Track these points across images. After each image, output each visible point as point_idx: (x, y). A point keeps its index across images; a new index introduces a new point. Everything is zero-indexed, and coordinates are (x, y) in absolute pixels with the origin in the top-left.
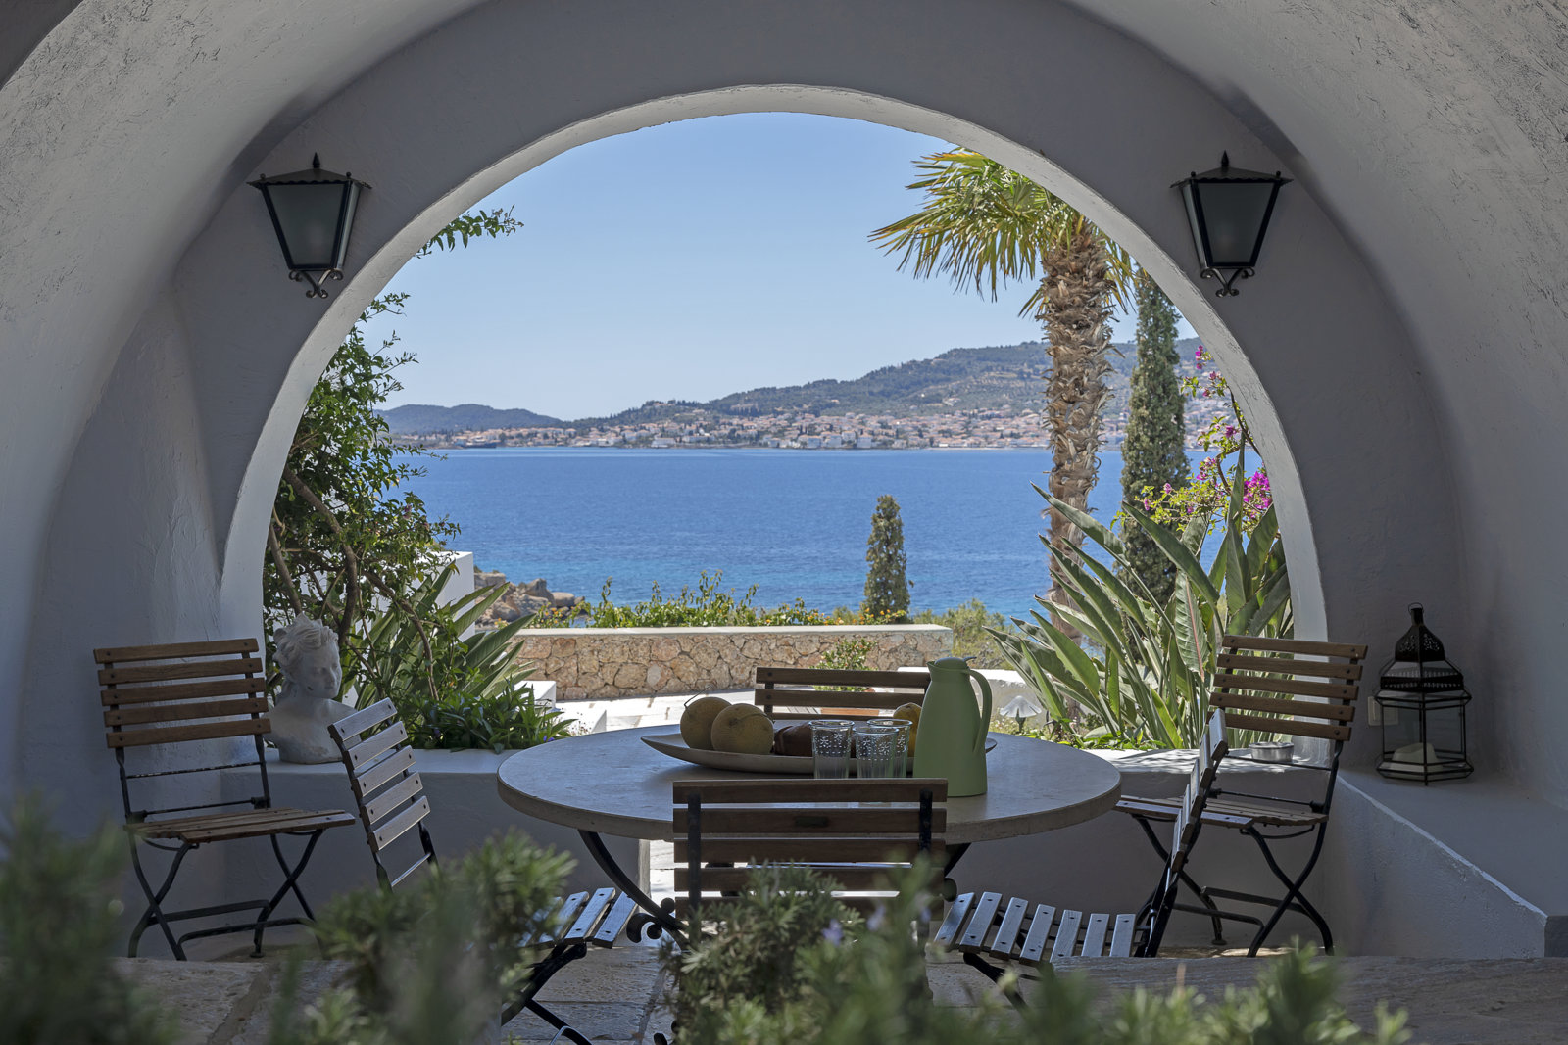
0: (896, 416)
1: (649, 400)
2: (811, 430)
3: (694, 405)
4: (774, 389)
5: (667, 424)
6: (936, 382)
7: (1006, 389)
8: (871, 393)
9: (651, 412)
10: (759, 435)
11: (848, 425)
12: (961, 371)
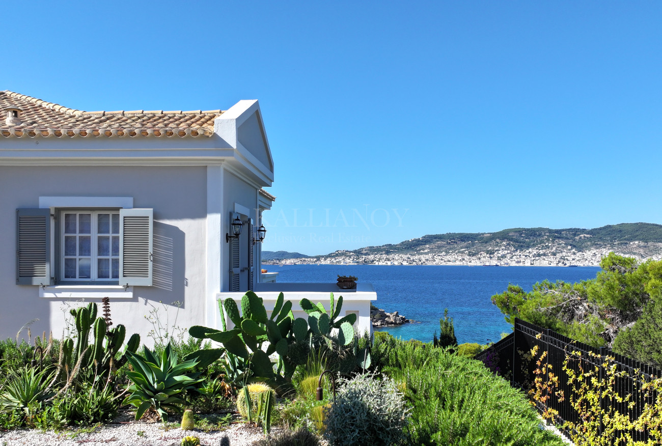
0: (412, 255)
1: (337, 250)
3: (351, 251)
4: (373, 247)
5: (344, 257)
6: (421, 245)
7: (444, 247)
8: (403, 248)
12: (429, 241)
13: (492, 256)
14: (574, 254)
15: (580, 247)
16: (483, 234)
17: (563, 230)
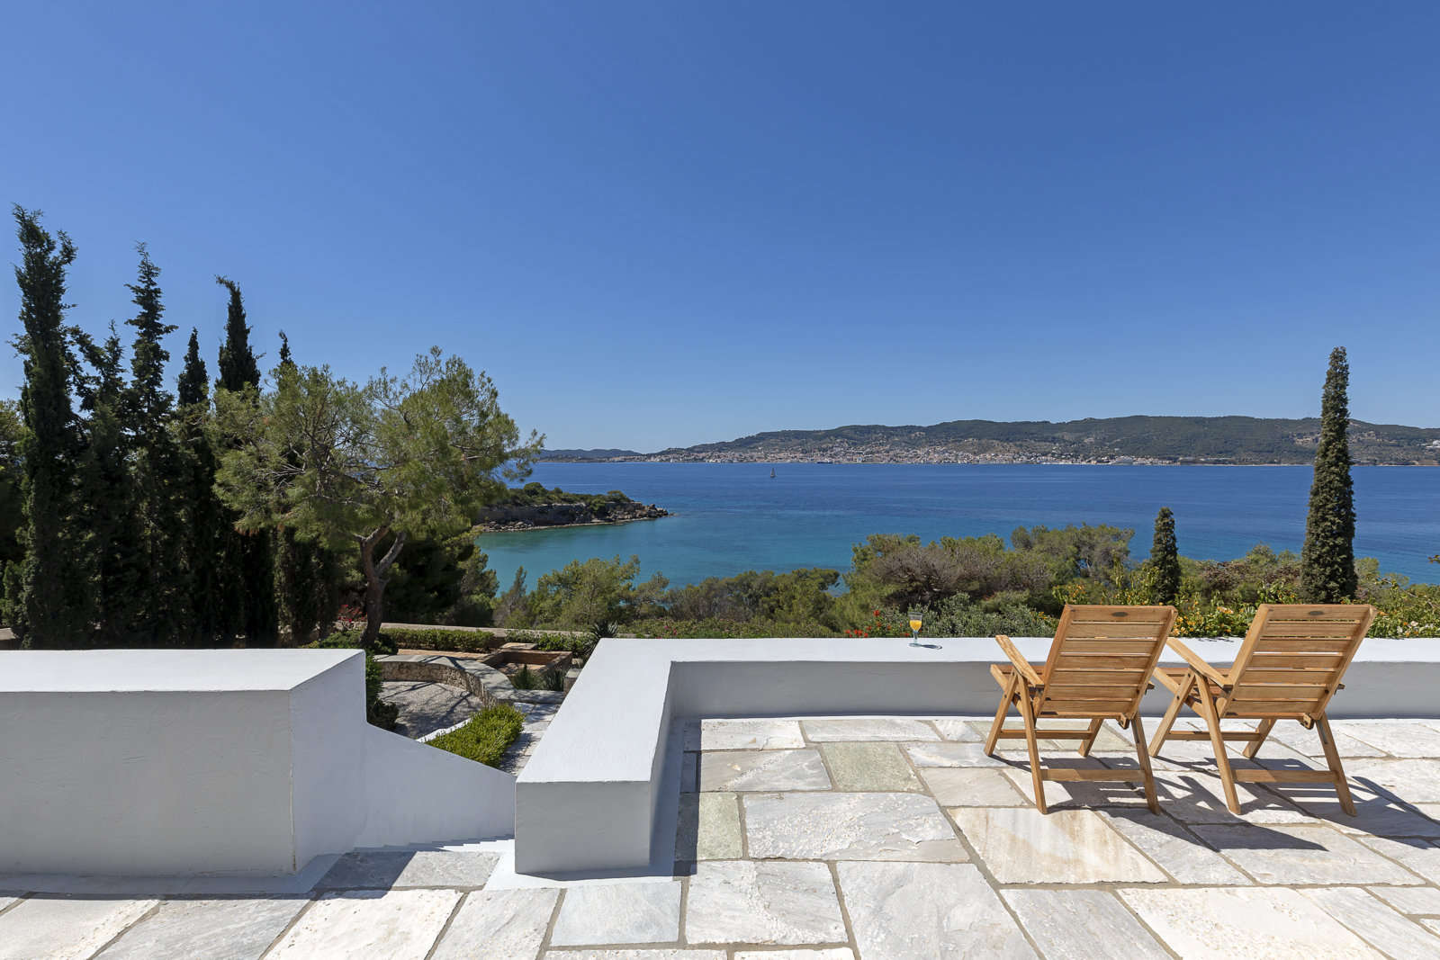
0: (744, 452)
1: (669, 448)
2: (719, 457)
3: (682, 449)
4: (707, 444)
5: (675, 455)
6: (756, 442)
7: (777, 444)
8: (736, 446)
9: (669, 452)
10: (703, 458)
11: (729, 454)
12: (763, 439)
13: (825, 453)
14: (908, 451)
15: (914, 444)
16: (818, 432)
17: (899, 427)
